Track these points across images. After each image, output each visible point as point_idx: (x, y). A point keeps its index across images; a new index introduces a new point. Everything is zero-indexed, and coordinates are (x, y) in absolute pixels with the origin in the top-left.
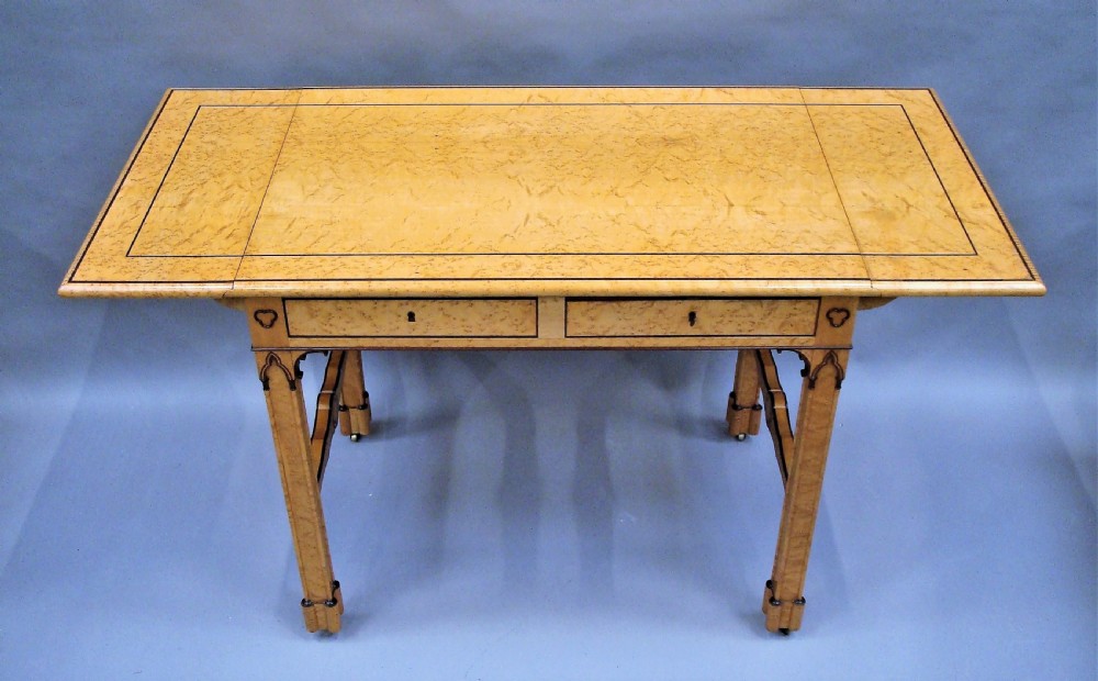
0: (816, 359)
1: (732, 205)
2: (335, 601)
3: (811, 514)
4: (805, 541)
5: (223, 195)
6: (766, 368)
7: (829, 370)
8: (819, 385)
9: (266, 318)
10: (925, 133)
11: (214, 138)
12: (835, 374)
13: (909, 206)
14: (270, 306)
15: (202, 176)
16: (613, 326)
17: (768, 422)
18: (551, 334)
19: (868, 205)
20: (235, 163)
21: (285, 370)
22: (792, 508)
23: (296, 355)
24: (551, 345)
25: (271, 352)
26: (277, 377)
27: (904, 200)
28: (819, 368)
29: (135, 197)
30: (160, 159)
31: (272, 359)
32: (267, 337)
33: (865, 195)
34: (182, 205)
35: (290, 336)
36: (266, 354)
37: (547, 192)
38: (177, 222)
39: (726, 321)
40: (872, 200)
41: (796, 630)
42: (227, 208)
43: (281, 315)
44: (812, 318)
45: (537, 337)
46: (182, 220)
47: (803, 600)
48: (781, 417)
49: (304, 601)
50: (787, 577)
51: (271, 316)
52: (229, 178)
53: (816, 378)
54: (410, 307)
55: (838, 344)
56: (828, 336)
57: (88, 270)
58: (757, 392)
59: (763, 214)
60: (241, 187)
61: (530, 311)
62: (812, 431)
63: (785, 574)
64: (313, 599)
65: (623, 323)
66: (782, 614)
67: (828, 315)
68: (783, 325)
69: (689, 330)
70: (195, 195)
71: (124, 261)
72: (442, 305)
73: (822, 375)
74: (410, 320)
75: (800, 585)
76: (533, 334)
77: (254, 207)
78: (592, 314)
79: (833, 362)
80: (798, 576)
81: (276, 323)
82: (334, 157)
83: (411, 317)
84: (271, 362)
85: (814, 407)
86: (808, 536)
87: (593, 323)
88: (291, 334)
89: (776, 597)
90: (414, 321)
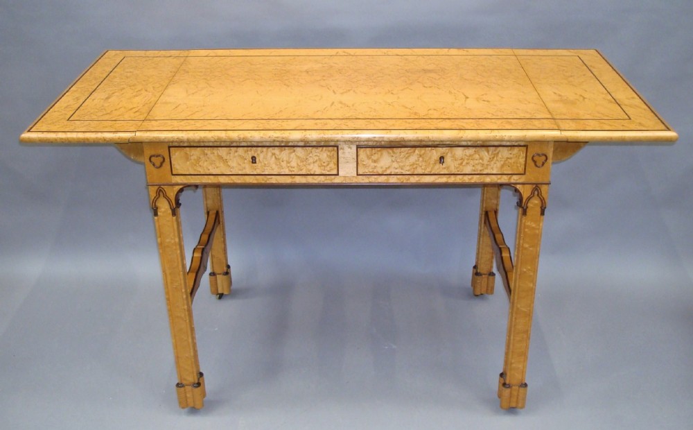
0: (526, 191)
1: (467, 98)
2: (199, 384)
3: (529, 315)
4: (525, 336)
5: (134, 94)
6: (496, 235)
7: (535, 202)
8: (529, 212)
9: (157, 161)
10: (594, 67)
11: (131, 70)
12: (540, 205)
13: (584, 98)
14: (160, 152)
15: (122, 86)
16: (389, 168)
18: (347, 173)
19: (557, 98)
20: (144, 81)
21: (169, 201)
22: (515, 309)
23: (177, 189)
24: (348, 181)
25: (160, 186)
26: (164, 207)
27: (581, 96)
28: (529, 199)
29: (77, 95)
30: (96, 79)
31: (160, 192)
32: (156, 175)
33: (555, 93)
34: (108, 98)
35: (173, 175)
36: (156, 187)
37: (346, 92)
38: (103, 106)
39: (464, 163)
40: (560, 95)
42: (137, 100)
43: (167, 160)
44: (522, 161)
45: (338, 175)
46: (106, 105)
47: (526, 385)
48: (506, 261)
49: (178, 383)
50: (514, 365)
51: (160, 159)
52: (139, 87)
53: (527, 207)
54: (252, 152)
55: (540, 181)
56: (534, 175)
57: (41, 126)
59: (488, 101)
60: (146, 91)
61: (333, 155)
62: (526, 249)
63: (511, 364)
64: (184, 382)
65: (395, 165)
66: (511, 395)
67: (533, 158)
68: (502, 166)
69: (439, 168)
70: (116, 94)
71: (66, 122)
72: (273, 151)
73: (530, 205)
74: (253, 163)
75: (523, 372)
76: (335, 172)
77: (154, 99)
78: (375, 157)
79: (538, 194)
80: (521, 366)
81: (164, 165)
82: (209, 78)
83: (254, 160)
84: (159, 194)
85: (526, 230)
86: (526, 332)
87: (375, 164)
88: (174, 173)
89: (507, 382)
90: (255, 163)
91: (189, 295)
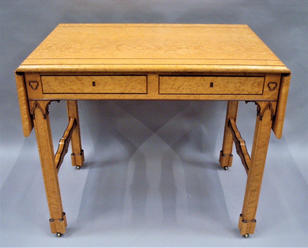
0: (263, 105)
2: (63, 219)
6: (236, 133)
7: (268, 111)
9: (34, 85)
14: (36, 79)
16: (179, 90)
17: (238, 152)
21: (41, 110)
23: (46, 103)
24: (153, 98)
25: (36, 100)
26: (39, 113)
28: (264, 110)
31: (36, 104)
35: (43, 93)
36: (34, 102)
39: (226, 87)
41: (253, 233)
43: (40, 83)
45: (147, 94)
47: (255, 221)
48: (243, 149)
49: (50, 219)
51: (36, 84)
53: (263, 116)
58: (232, 143)
61: (144, 81)
64: (54, 218)
65: (183, 88)
67: (268, 85)
72: (107, 78)
74: (93, 86)
76: (145, 92)
78: (170, 83)
79: (270, 108)
81: (38, 87)
83: (94, 84)
84: (36, 106)
88: (44, 92)
89: (245, 219)
90: (95, 86)
91: (56, 168)
